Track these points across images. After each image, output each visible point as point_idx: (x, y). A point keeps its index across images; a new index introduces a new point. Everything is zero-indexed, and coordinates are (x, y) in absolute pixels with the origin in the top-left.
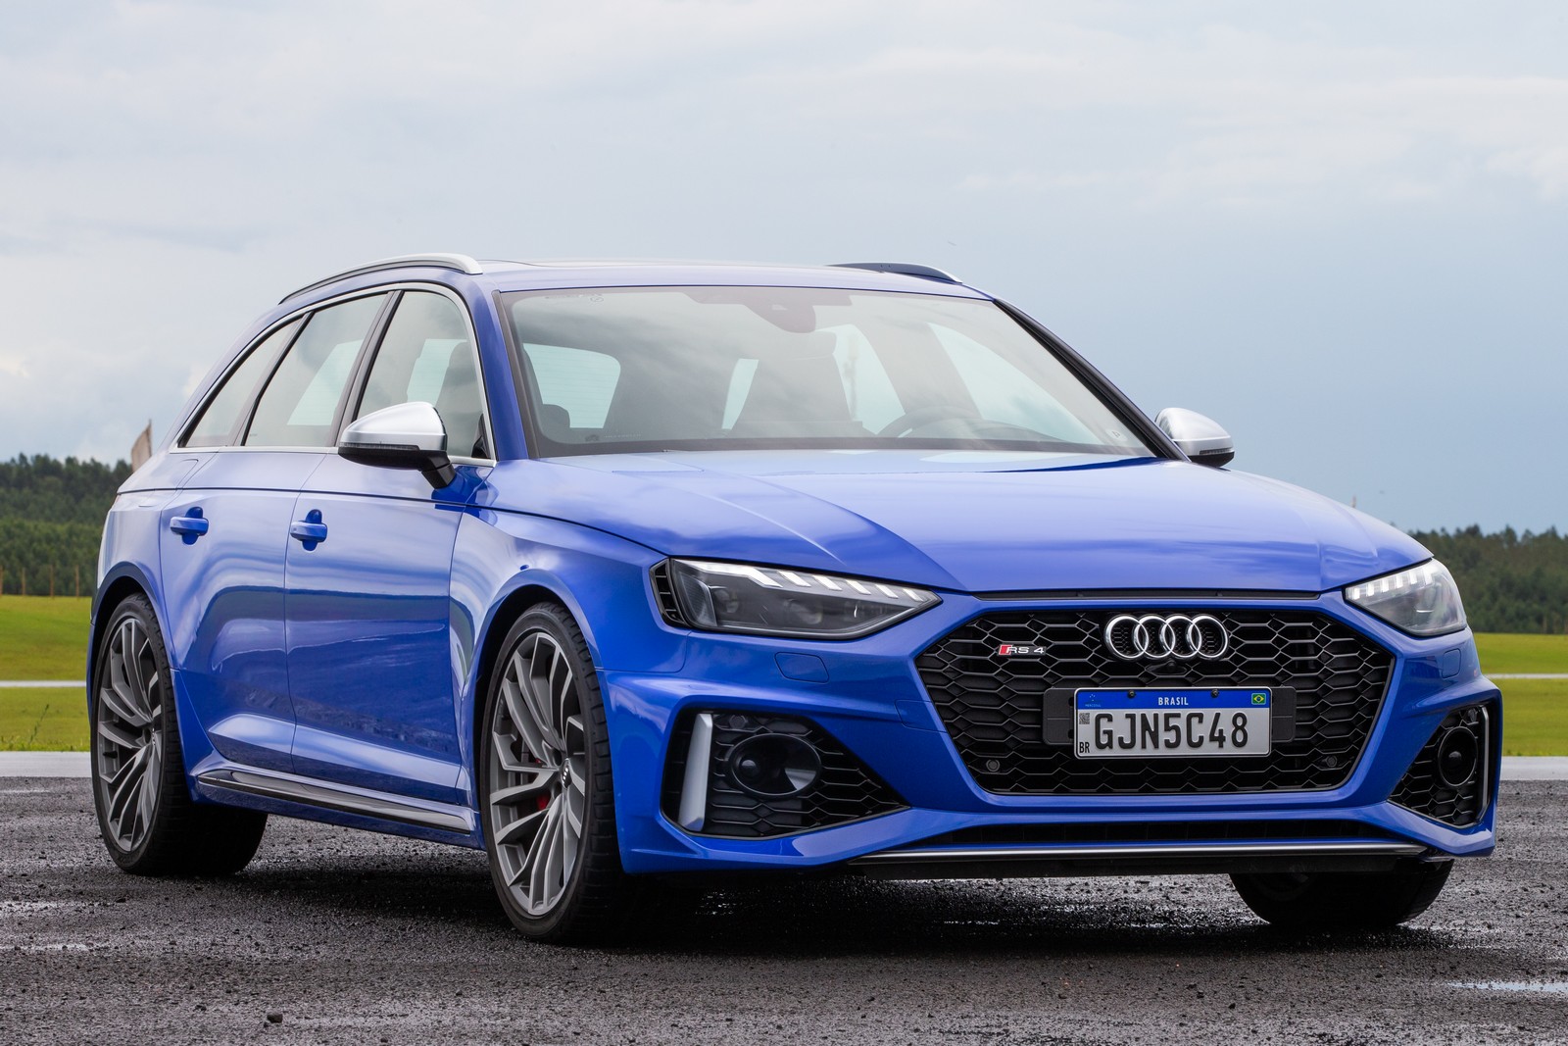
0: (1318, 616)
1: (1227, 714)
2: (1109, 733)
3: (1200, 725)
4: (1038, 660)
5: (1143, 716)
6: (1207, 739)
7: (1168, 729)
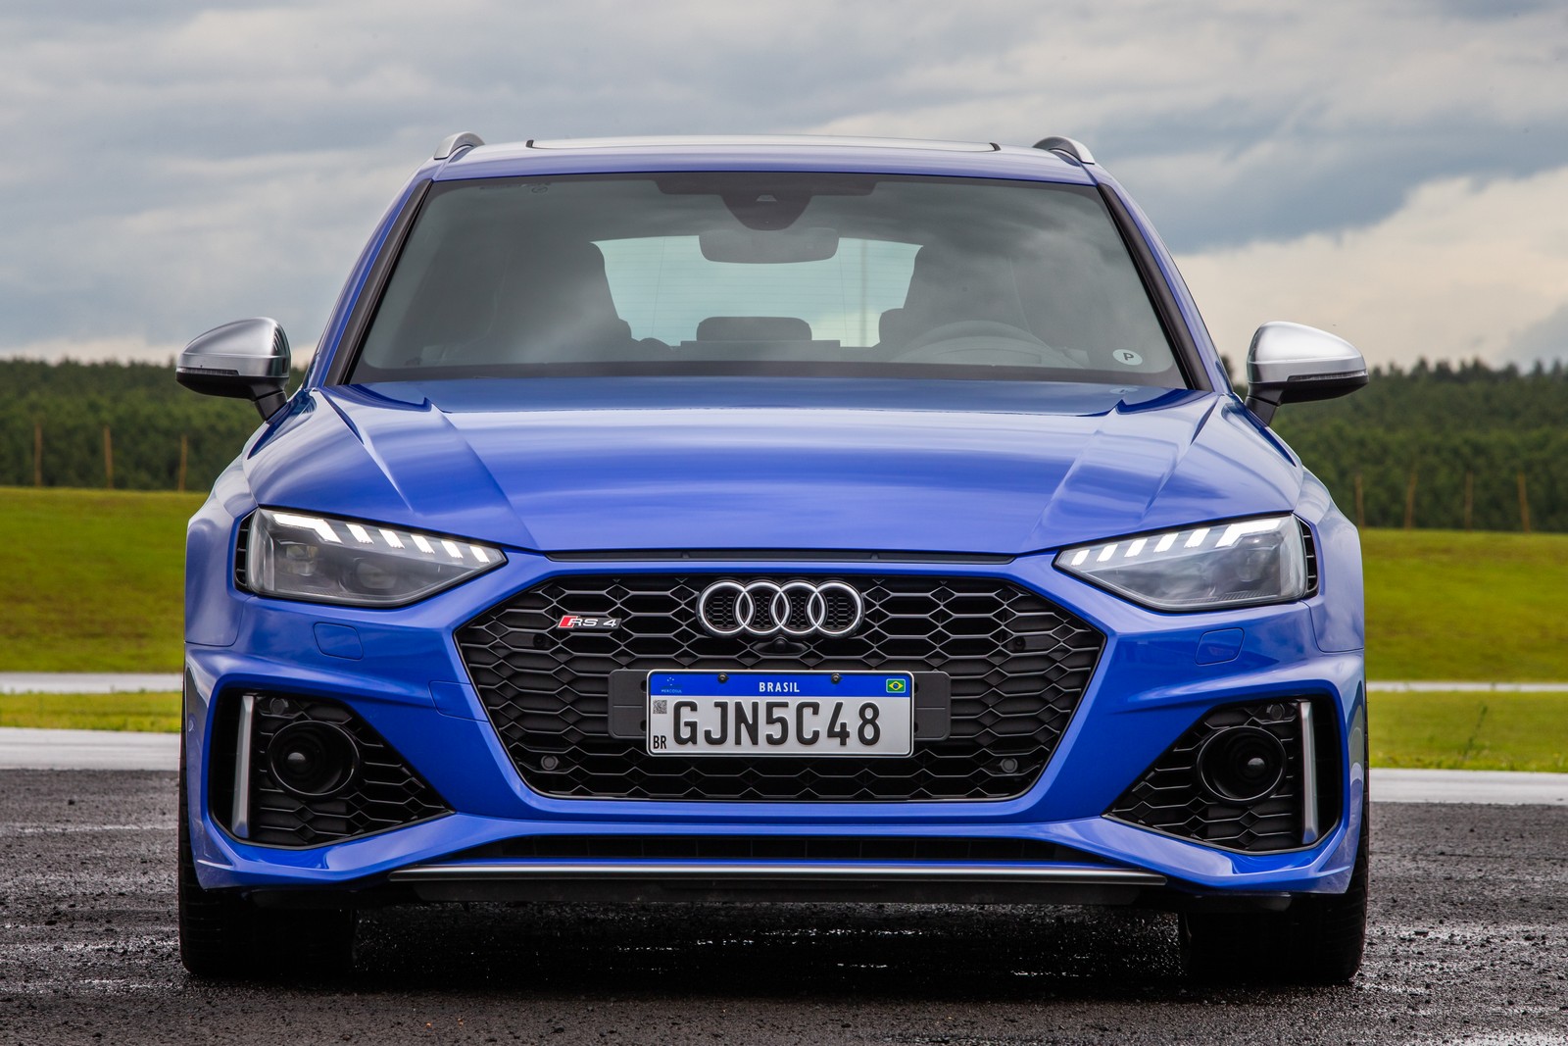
0: (1007, 585)
1: (852, 705)
2: (693, 726)
3: (816, 717)
4: (608, 635)
5: (738, 706)
6: (823, 734)
7: (770, 721)
